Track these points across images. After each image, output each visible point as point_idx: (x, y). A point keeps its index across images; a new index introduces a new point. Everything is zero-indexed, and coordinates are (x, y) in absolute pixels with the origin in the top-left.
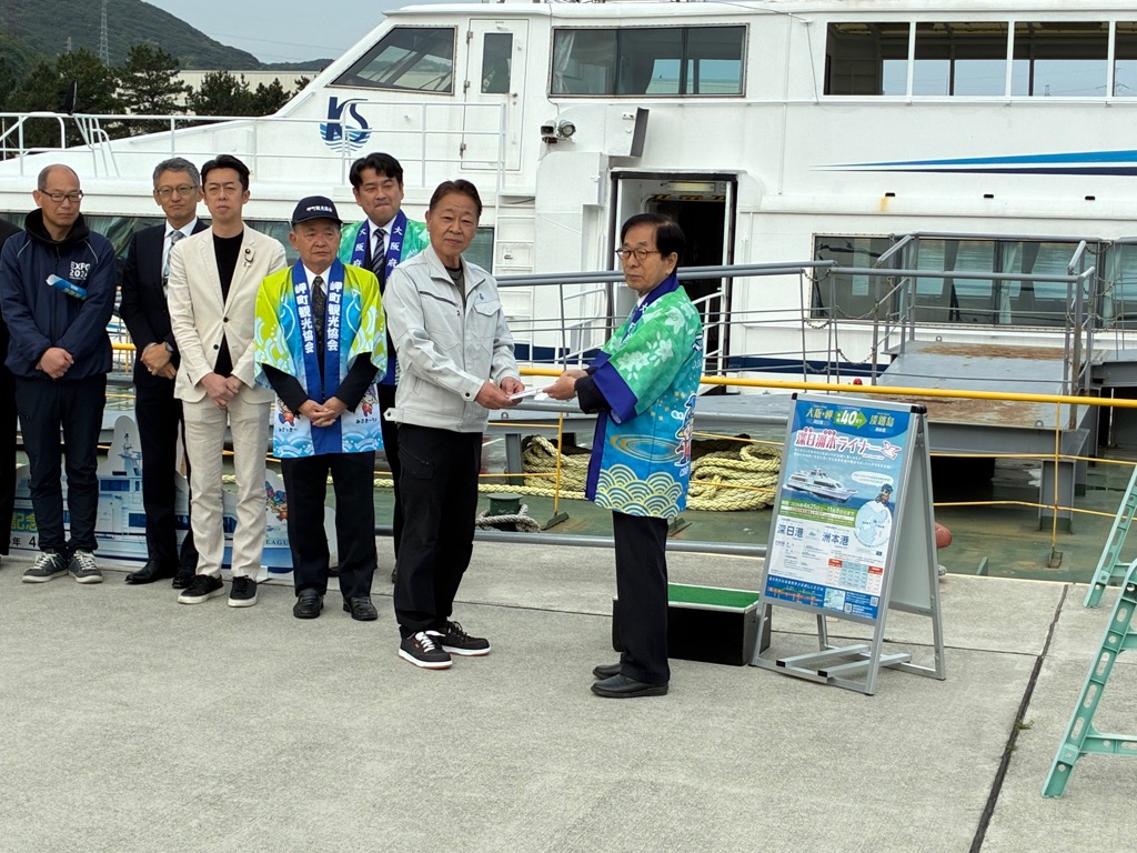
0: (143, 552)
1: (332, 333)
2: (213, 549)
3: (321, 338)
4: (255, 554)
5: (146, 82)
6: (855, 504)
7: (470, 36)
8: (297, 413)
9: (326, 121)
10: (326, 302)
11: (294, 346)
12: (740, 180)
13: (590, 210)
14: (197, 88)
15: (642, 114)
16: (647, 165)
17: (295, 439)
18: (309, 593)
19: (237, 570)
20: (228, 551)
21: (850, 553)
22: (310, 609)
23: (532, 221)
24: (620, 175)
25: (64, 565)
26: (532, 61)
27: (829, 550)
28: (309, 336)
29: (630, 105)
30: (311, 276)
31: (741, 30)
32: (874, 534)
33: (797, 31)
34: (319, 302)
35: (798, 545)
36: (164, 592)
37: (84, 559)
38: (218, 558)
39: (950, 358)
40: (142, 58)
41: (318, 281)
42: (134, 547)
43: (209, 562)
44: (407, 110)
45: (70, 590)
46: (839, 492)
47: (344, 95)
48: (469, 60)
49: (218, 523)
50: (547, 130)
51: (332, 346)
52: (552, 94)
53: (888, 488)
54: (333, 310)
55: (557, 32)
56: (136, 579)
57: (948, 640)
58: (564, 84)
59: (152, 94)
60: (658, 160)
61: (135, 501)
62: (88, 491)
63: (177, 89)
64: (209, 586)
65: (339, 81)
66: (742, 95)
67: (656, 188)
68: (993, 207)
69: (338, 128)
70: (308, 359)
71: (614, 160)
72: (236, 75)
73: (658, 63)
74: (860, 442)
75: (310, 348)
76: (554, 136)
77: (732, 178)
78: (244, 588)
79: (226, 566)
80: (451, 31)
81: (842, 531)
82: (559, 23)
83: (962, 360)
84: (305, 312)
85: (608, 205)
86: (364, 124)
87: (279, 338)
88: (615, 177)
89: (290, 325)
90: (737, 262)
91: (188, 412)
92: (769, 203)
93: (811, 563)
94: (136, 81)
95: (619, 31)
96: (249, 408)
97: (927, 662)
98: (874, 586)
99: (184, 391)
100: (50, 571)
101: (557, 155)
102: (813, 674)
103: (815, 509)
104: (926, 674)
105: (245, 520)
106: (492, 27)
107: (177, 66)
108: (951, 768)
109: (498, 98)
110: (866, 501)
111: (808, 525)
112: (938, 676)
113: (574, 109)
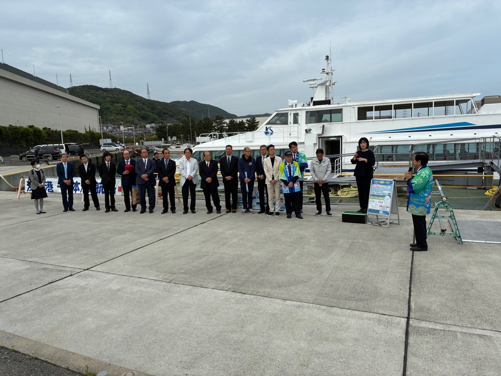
0: (260, 208)
1: (292, 173)
2: (272, 208)
3: (290, 174)
4: (279, 208)
5: (219, 122)
6: (384, 196)
7: (291, 114)
8: (287, 186)
9: (265, 131)
10: (291, 168)
11: (286, 175)
12: (343, 137)
13: (314, 144)
14: (228, 123)
15: (324, 126)
16: (324, 135)
17: (286, 190)
18: (289, 214)
19: (276, 211)
20: (275, 208)
21: (383, 204)
22: (289, 217)
23: (304, 147)
24: (320, 137)
25: (248, 211)
26: (302, 118)
27: (379, 204)
28: (288, 174)
29: (321, 124)
30: (288, 164)
31: (342, 109)
32: (387, 202)
33: (352, 109)
34: (289, 168)
35: (374, 204)
36: (264, 215)
37: (251, 210)
38: (273, 209)
39: (386, 168)
40: (218, 118)
41: (289, 164)
42: (257, 208)
43: (271, 210)
44: (280, 128)
45: (249, 215)
46: (381, 194)
47: (268, 126)
48: (291, 119)
49: (273, 204)
50: (306, 130)
51: (292, 175)
52: (306, 123)
53: (390, 194)
54: (292, 169)
55: (307, 112)
56: (259, 213)
57: (400, 218)
58: (308, 121)
59: (220, 124)
60: (327, 135)
61: (258, 201)
62: (251, 198)
63: (224, 123)
64: (272, 214)
65: (267, 124)
66: (342, 121)
67: (326, 139)
68: (391, 139)
69: (268, 132)
70: (288, 177)
71: (319, 135)
72: (235, 120)
73: (324, 115)
74: (384, 186)
75: (288, 176)
76: (308, 131)
77: (341, 137)
78: (278, 214)
79: (274, 210)
80: (287, 113)
81: (381, 201)
82: (307, 110)
83: (389, 168)
84: (287, 170)
85: (318, 143)
86: (272, 131)
87: (284, 174)
88: (319, 138)
89: (285, 172)
90: (343, 153)
91: (268, 186)
92: (348, 141)
93: (376, 206)
94: (217, 122)
95: (318, 111)
96: (277, 185)
97: (396, 222)
98: (388, 210)
99: (267, 183)
100: (245, 212)
101: (308, 135)
102: (378, 225)
103: (376, 197)
104: (396, 224)
105: (277, 203)
106: (295, 112)
107: (224, 119)
108: (405, 238)
109: (296, 125)
110: (385, 196)
111: (375, 200)
112: (399, 224)
113: (310, 126)
